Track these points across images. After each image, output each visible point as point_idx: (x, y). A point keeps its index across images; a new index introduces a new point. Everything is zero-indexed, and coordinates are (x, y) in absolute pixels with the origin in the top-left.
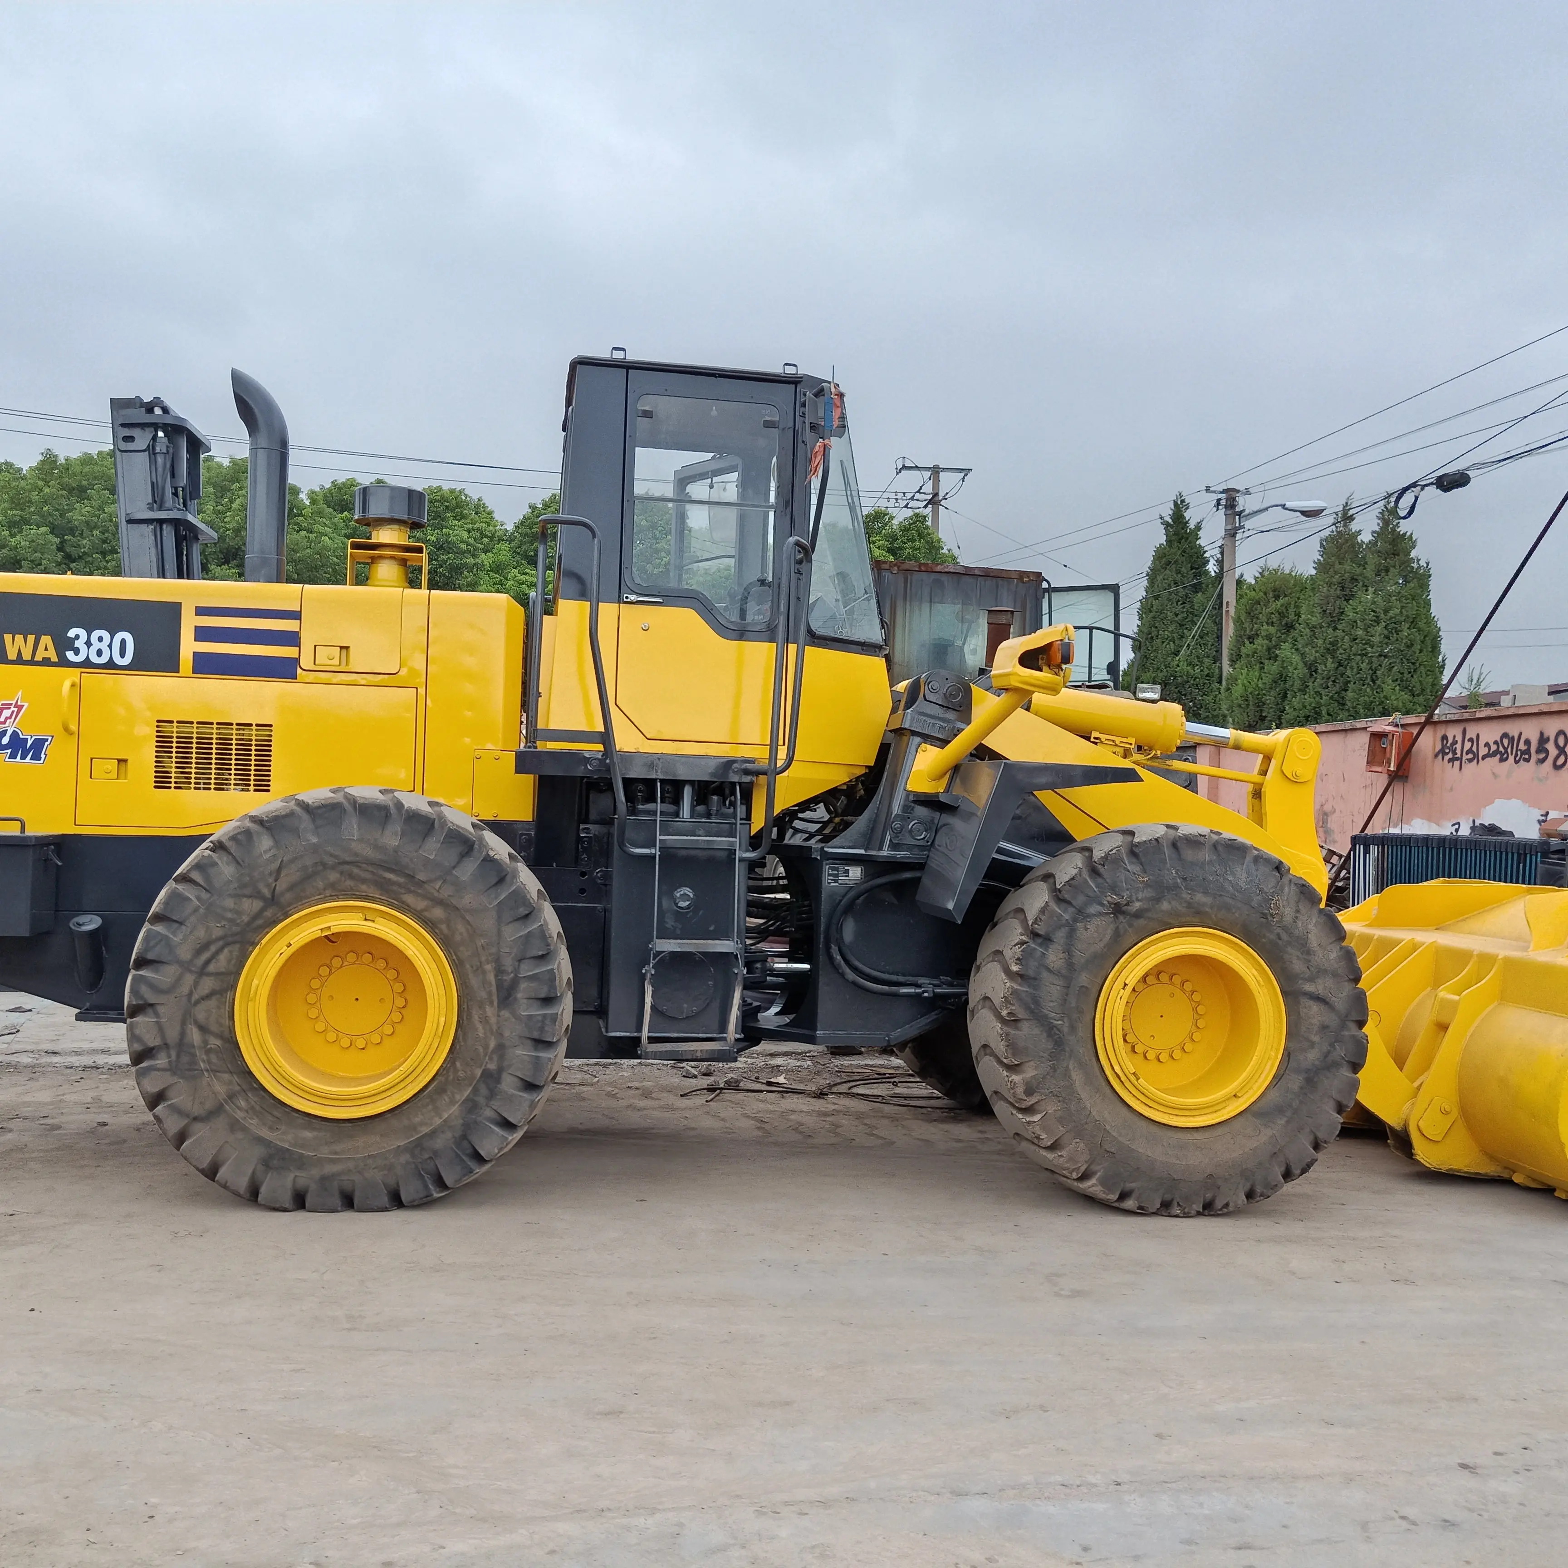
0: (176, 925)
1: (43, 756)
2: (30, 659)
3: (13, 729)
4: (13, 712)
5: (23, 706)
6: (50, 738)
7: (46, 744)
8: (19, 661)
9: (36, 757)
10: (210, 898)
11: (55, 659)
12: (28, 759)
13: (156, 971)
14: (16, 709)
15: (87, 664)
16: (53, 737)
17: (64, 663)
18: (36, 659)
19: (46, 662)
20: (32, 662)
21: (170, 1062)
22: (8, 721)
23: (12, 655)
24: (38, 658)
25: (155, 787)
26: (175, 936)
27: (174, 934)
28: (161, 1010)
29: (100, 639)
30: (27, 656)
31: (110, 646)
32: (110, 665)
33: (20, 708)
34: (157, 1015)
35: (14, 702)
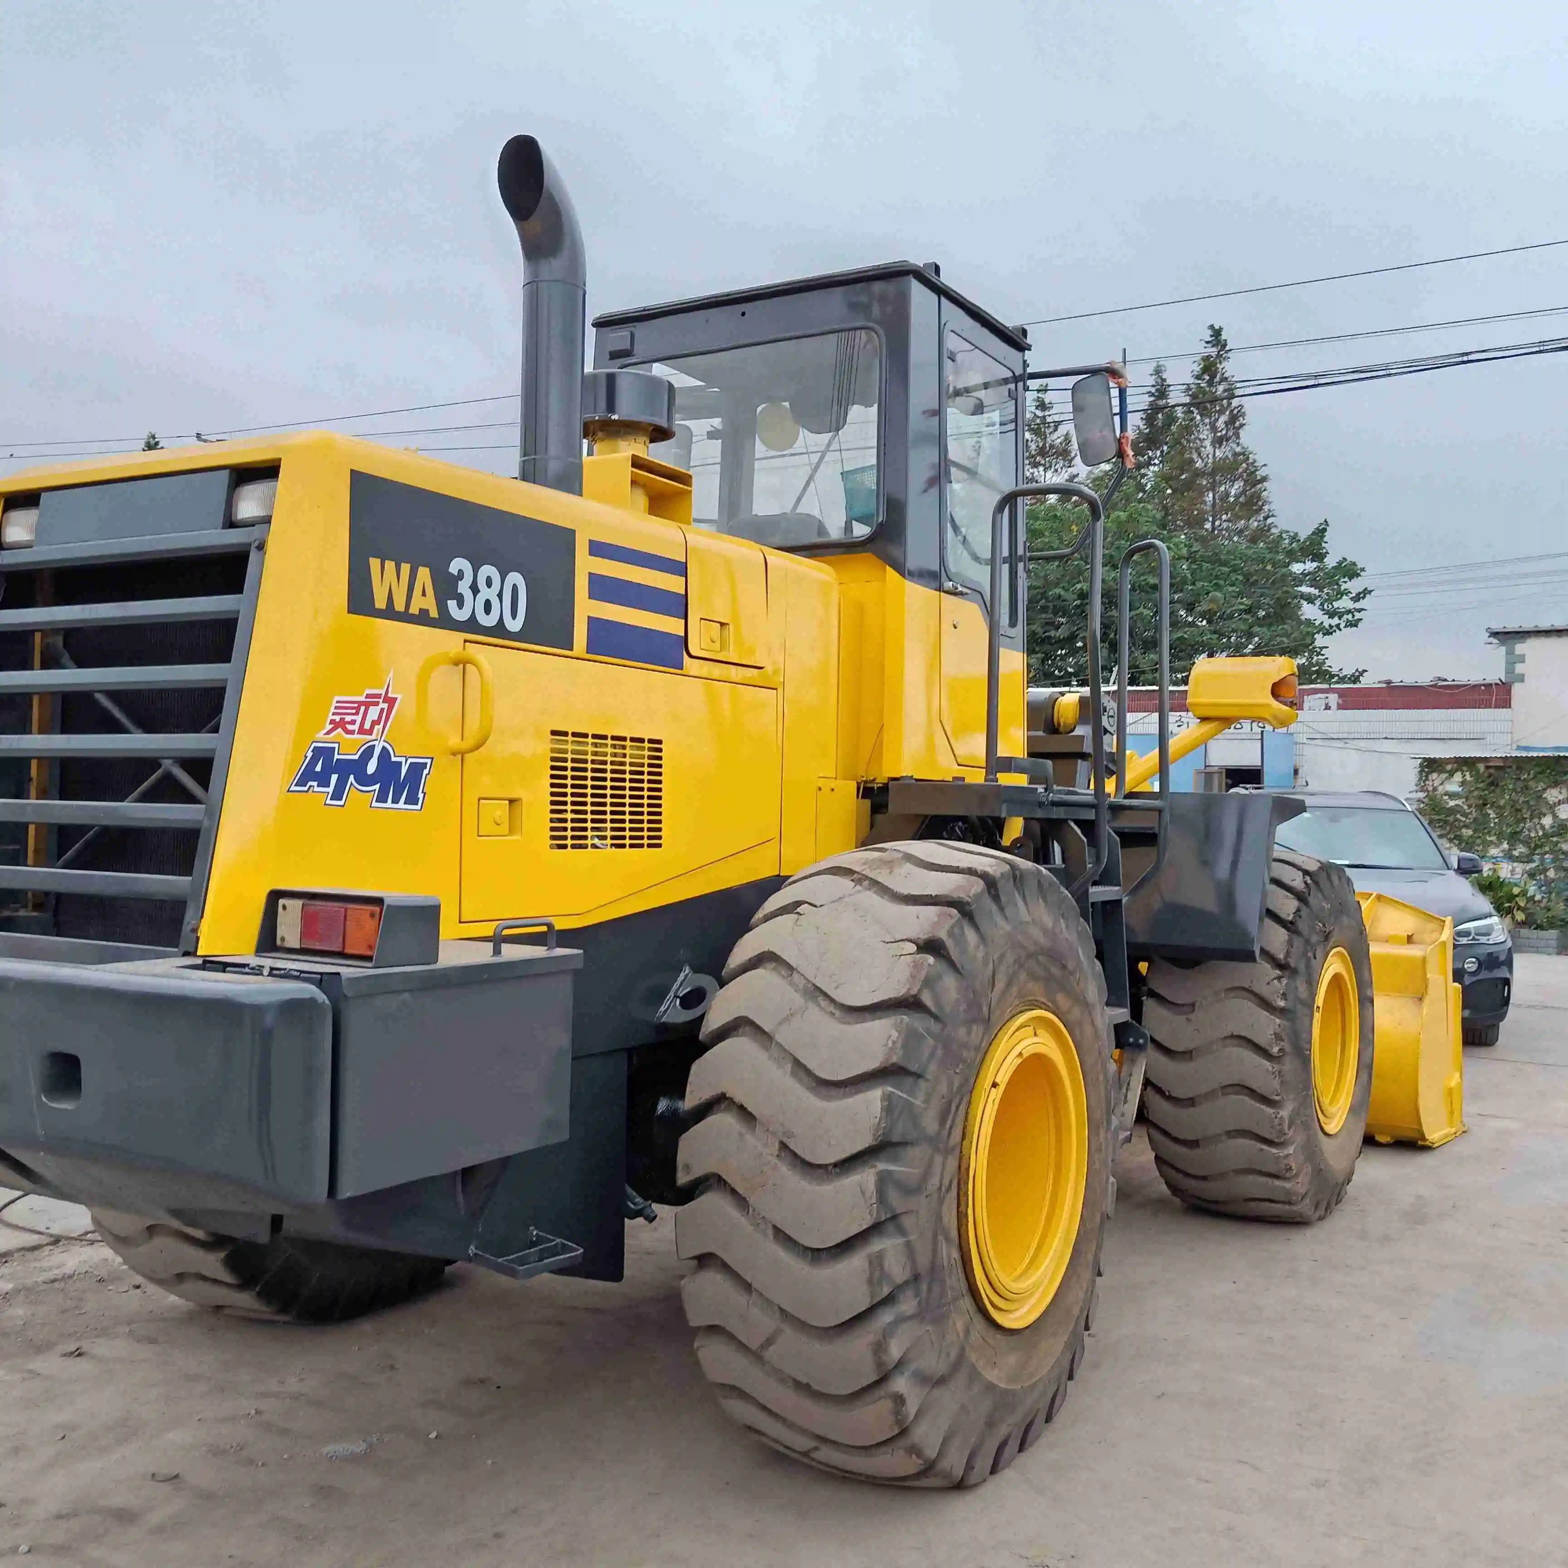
0: (909, 1080)
1: (421, 796)
2: (403, 610)
3: (382, 744)
4: (382, 710)
5: (396, 699)
6: (429, 761)
7: (426, 772)
8: (389, 613)
9: (412, 799)
10: (943, 1030)
11: (434, 613)
12: (401, 804)
13: (895, 1160)
14: (385, 706)
15: (471, 626)
16: (432, 759)
17: (445, 622)
18: (411, 611)
19: (422, 619)
20: (405, 617)
21: (919, 1303)
22: (376, 727)
23: (380, 603)
24: (414, 610)
25: (552, 846)
26: (915, 1098)
27: (911, 1093)
28: (907, 1222)
29: (489, 583)
30: (399, 606)
31: (500, 596)
32: (499, 630)
33: (391, 702)
34: (902, 1232)
35: (383, 692)
